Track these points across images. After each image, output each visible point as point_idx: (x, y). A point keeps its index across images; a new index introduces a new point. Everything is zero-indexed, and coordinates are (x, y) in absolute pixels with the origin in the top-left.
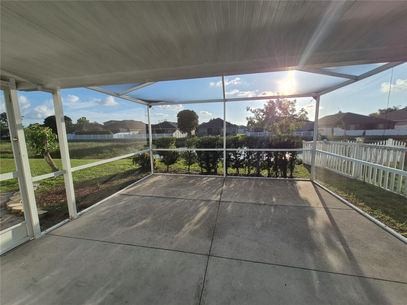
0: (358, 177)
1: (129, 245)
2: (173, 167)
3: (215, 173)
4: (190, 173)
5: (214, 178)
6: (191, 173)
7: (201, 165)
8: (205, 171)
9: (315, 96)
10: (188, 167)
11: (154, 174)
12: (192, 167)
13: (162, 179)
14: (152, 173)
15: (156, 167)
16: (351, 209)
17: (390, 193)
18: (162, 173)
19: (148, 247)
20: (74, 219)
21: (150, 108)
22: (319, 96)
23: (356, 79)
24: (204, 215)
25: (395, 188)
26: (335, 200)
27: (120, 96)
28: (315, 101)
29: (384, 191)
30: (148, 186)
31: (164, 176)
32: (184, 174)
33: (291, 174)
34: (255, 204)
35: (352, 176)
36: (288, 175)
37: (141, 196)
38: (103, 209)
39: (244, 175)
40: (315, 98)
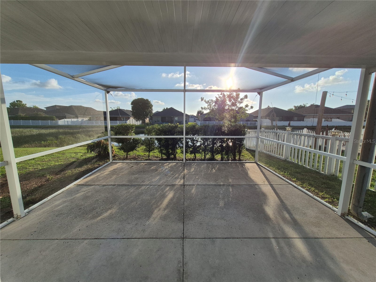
0: (287, 159)
1: (96, 239)
2: (131, 154)
3: (175, 159)
4: (150, 159)
5: (175, 164)
6: (152, 159)
7: (161, 152)
8: (165, 157)
9: (259, 92)
11: (113, 161)
13: (123, 166)
14: (111, 161)
15: (114, 155)
16: (289, 184)
17: (310, 169)
18: (121, 160)
19: (118, 239)
20: (20, 218)
21: (108, 94)
22: (262, 92)
23: (292, 80)
24: (171, 200)
25: (313, 166)
26: (276, 178)
27: (75, 79)
28: (259, 96)
29: (305, 168)
30: (108, 174)
31: (124, 164)
32: (144, 160)
33: (239, 158)
34: (215, 186)
35: (283, 157)
36: (237, 158)
37: (101, 186)
38: (57, 203)
39: (201, 160)
40: (259, 93)
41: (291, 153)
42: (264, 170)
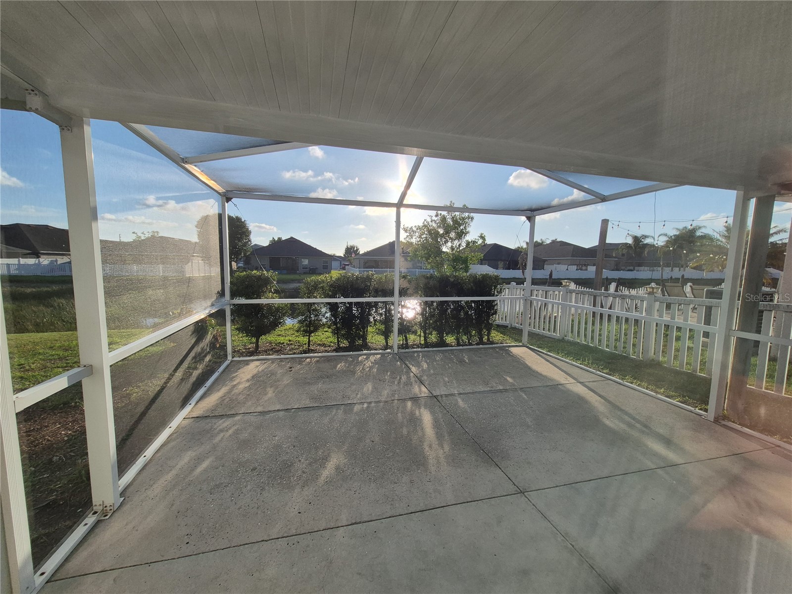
0: (566, 336)
1: (356, 523)
3: (365, 346)
4: (313, 350)
6: (316, 350)
7: (336, 332)
8: (345, 343)
9: (529, 215)
10: (306, 339)
11: (233, 359)
12: (313, 338)
13: (266, 368)
14: (230, 358)
15: (220, 345)
16: (605, 379)
18: (244, 356)
19: (402, 515)
20: (112, 511)
21: (227, 203)
22: (535, 216)
23: (604, 199)
25: (616, 347)
28: (528, 224)
29: (602, 351)
30: (249, 388)
31: (265, 363)
32: (301, 353)
33: (488, 339)
35: (558, 335)
36: (485, 339)
37: (256, 414)
39: (420, 346)
40: (529, 218)
41: (572, 325)
42: (548, 358)
